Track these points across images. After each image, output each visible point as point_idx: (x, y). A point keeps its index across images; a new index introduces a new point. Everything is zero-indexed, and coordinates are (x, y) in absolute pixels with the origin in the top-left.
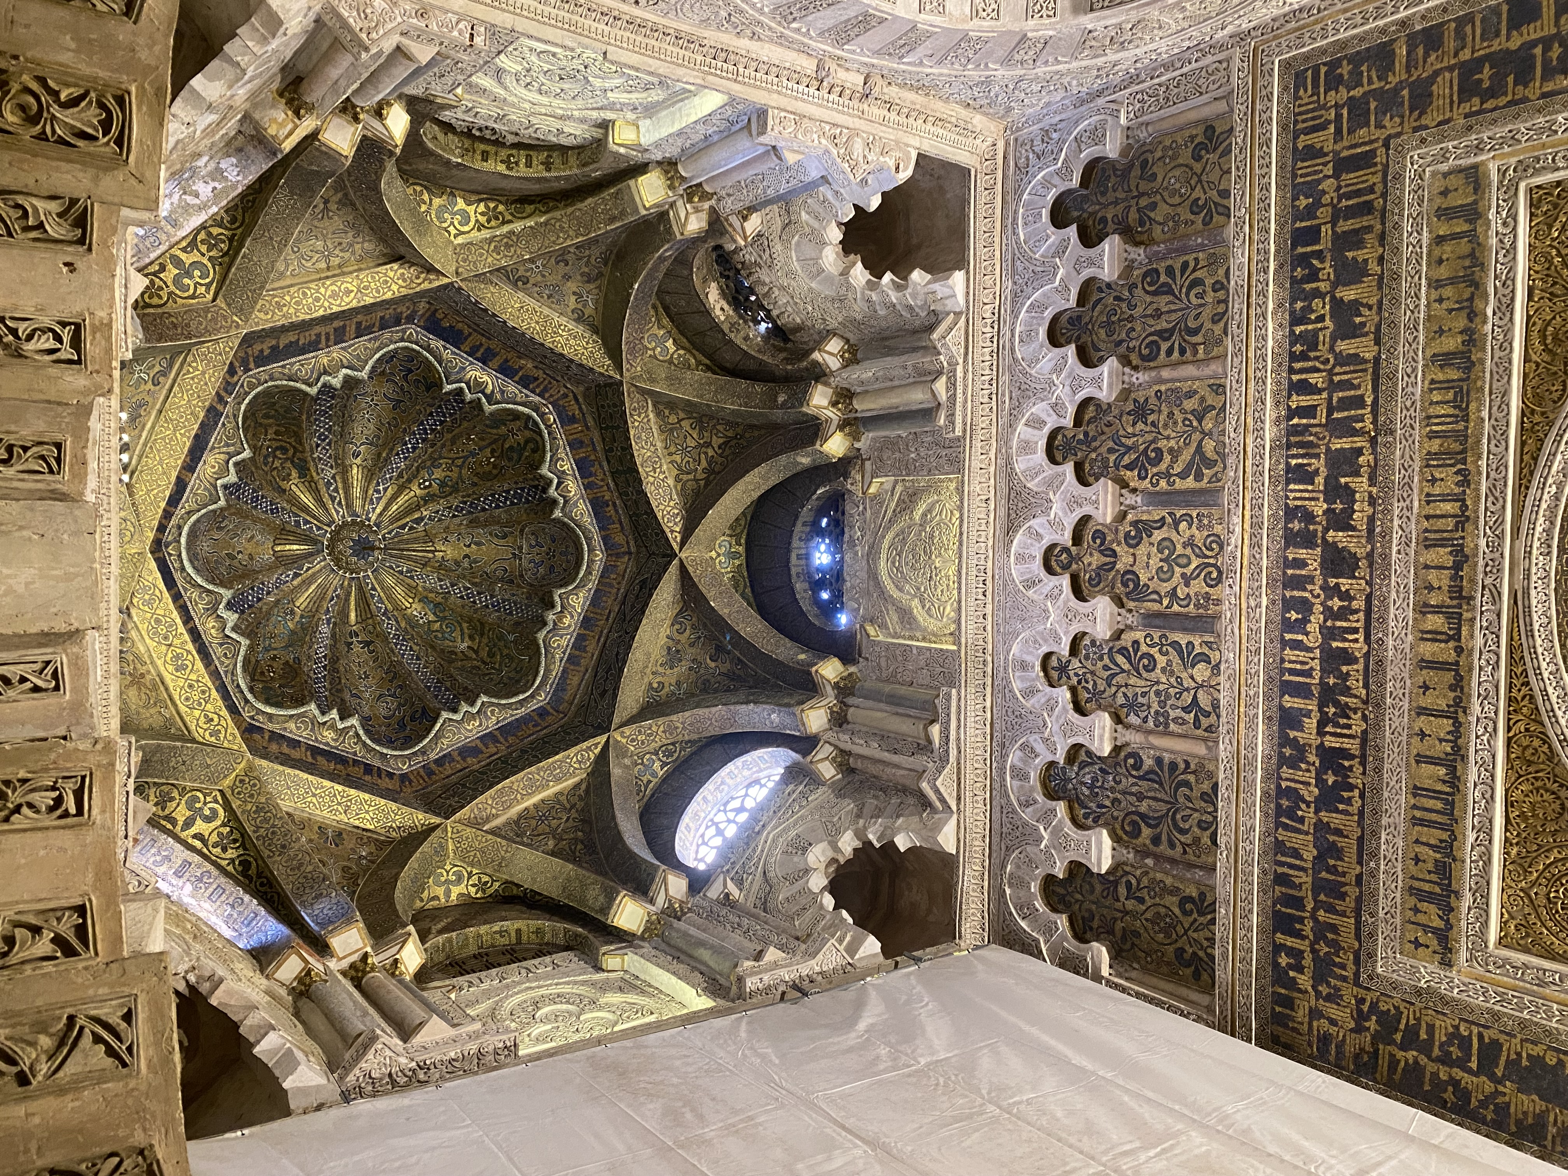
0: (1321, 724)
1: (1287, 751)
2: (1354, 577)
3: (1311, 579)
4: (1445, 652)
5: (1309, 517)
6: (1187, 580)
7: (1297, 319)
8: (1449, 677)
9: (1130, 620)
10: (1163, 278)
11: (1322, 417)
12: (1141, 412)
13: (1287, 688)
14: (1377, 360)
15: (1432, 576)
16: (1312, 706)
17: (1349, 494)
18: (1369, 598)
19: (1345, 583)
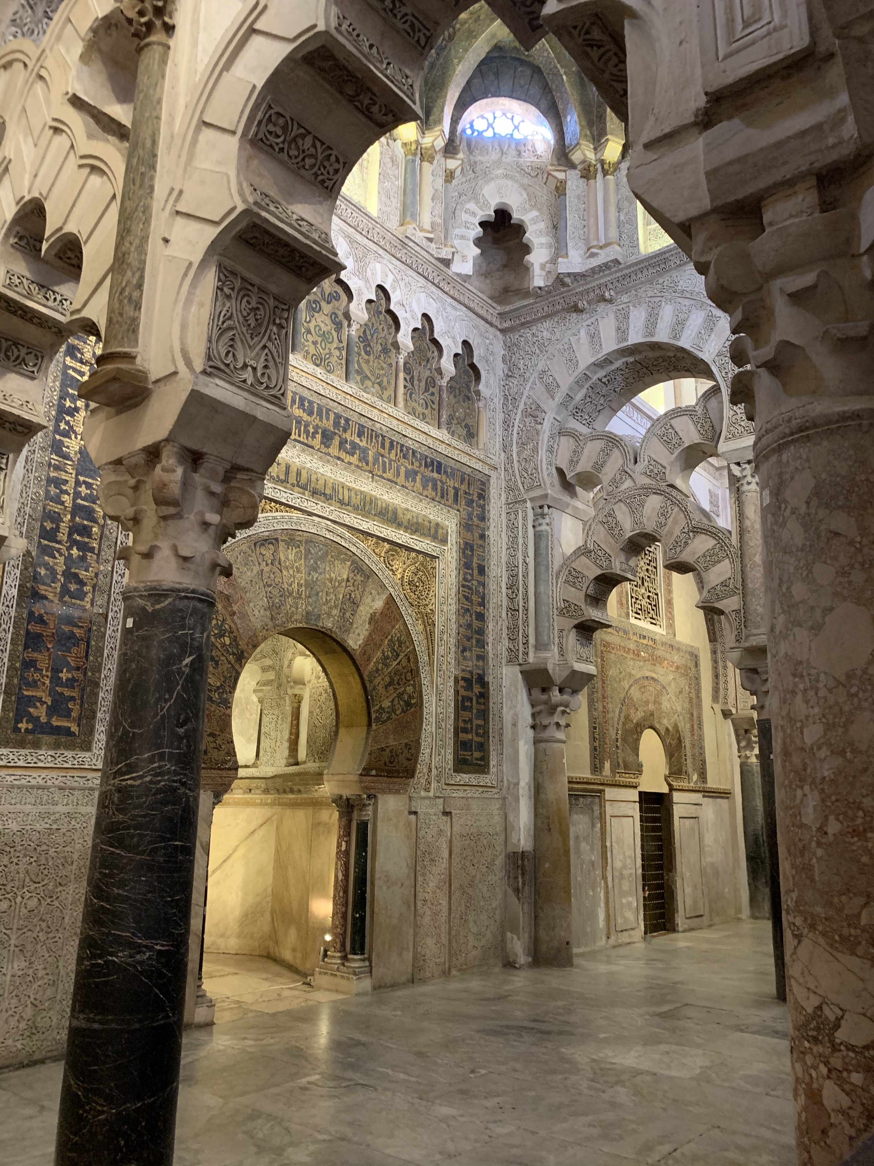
2: (322, 443)
3: (321, 420)
6: (315, 343)
7: (414, 452)
8: (282, 477)
10: (431, 389)
11: (381, 451)
12: (385, 351)
14: (397, 483)
17: (352, 453)
18: (312, 447)
19: (319, 437)
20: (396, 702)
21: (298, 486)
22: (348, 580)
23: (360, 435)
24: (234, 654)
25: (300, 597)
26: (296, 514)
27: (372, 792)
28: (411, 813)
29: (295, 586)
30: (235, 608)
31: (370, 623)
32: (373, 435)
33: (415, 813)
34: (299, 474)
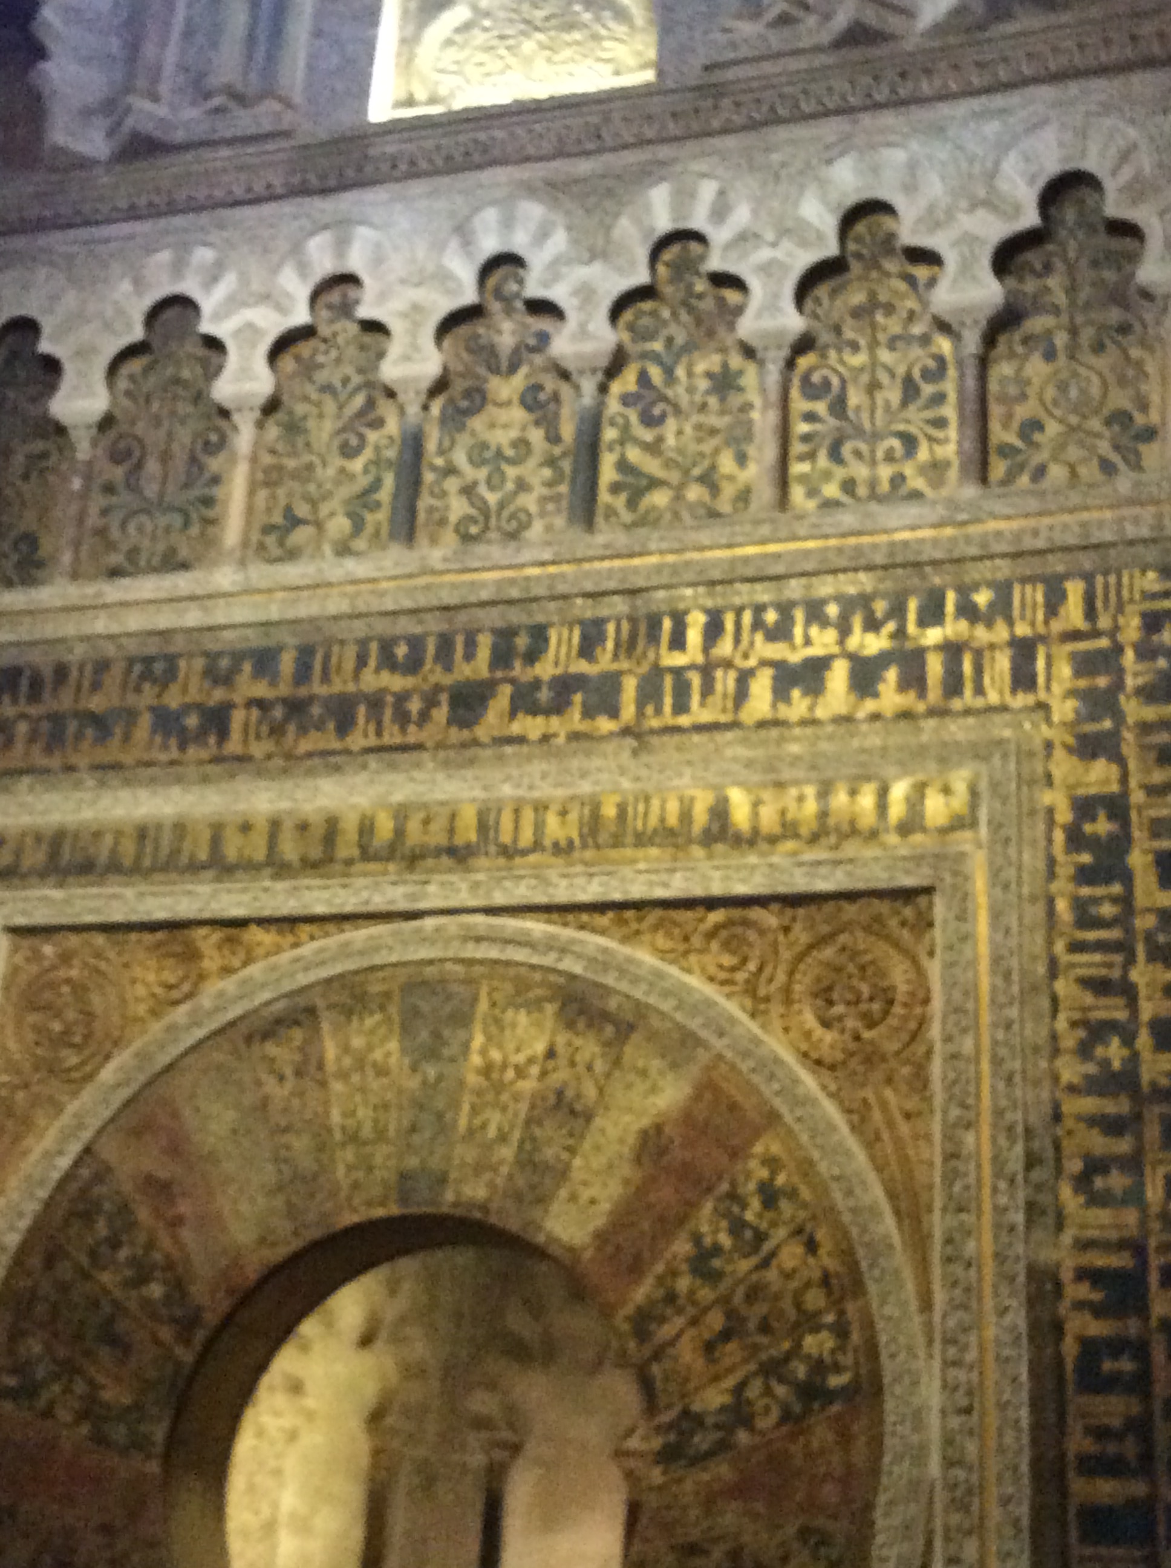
2: (449, 723)
5: (532, 656)
6: (468, 491)
8: (316, 852)
9: (413, 410)
10: (928, 389)
11: (670, 659)
12: (724, 383)
15: (441, 823)
16: (284, 689)
17: (558, 707)
19: (441, 714)
20: (754, 1391)
21: (365, 859)
22: (551, 1054)
23: (587, 651)
29: (364, 1113)
31: (638, 1160)
32: (642, 627)
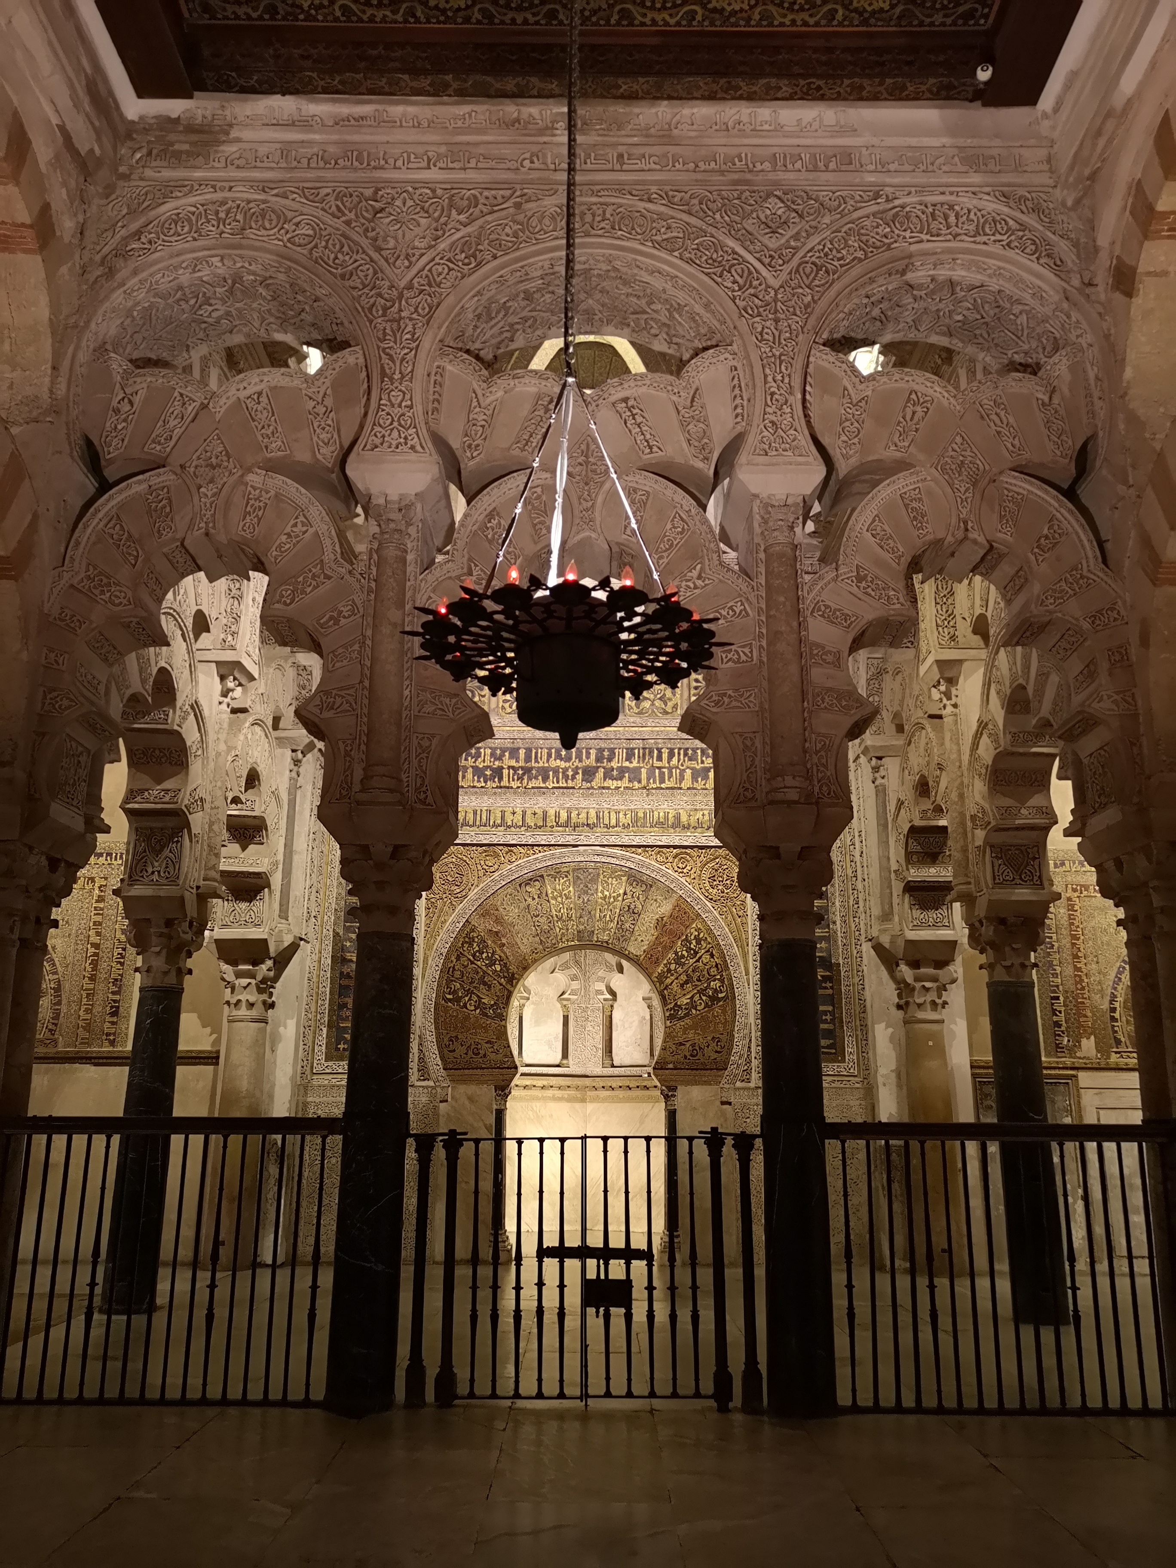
0: (513, 768)
1: (498, 752)
2: (583, 780)
3: (580, 761)
4: (551, 821)
5: (610, 760)
7: (704, 750)
8: (540, 823)
11: (657, 764)
13: (529, 750)
14: (681, 788)
15: (583, 815)
16: (521, 763)
17: (621, 778)
19: (579, 777)
20: (697, 998)
21: (558, 825)
22: (625, 894)
23: (629, 759)
24: (504, 977)
25: (570, 919)
26: (559, 850)
27: (672, 1084)
28: (723, 1103)
29: (564, 911)
30: (504, 941)
31: (656, 928)
32: (647, 752)
33: (730, 1104)
34: (557, 815)
